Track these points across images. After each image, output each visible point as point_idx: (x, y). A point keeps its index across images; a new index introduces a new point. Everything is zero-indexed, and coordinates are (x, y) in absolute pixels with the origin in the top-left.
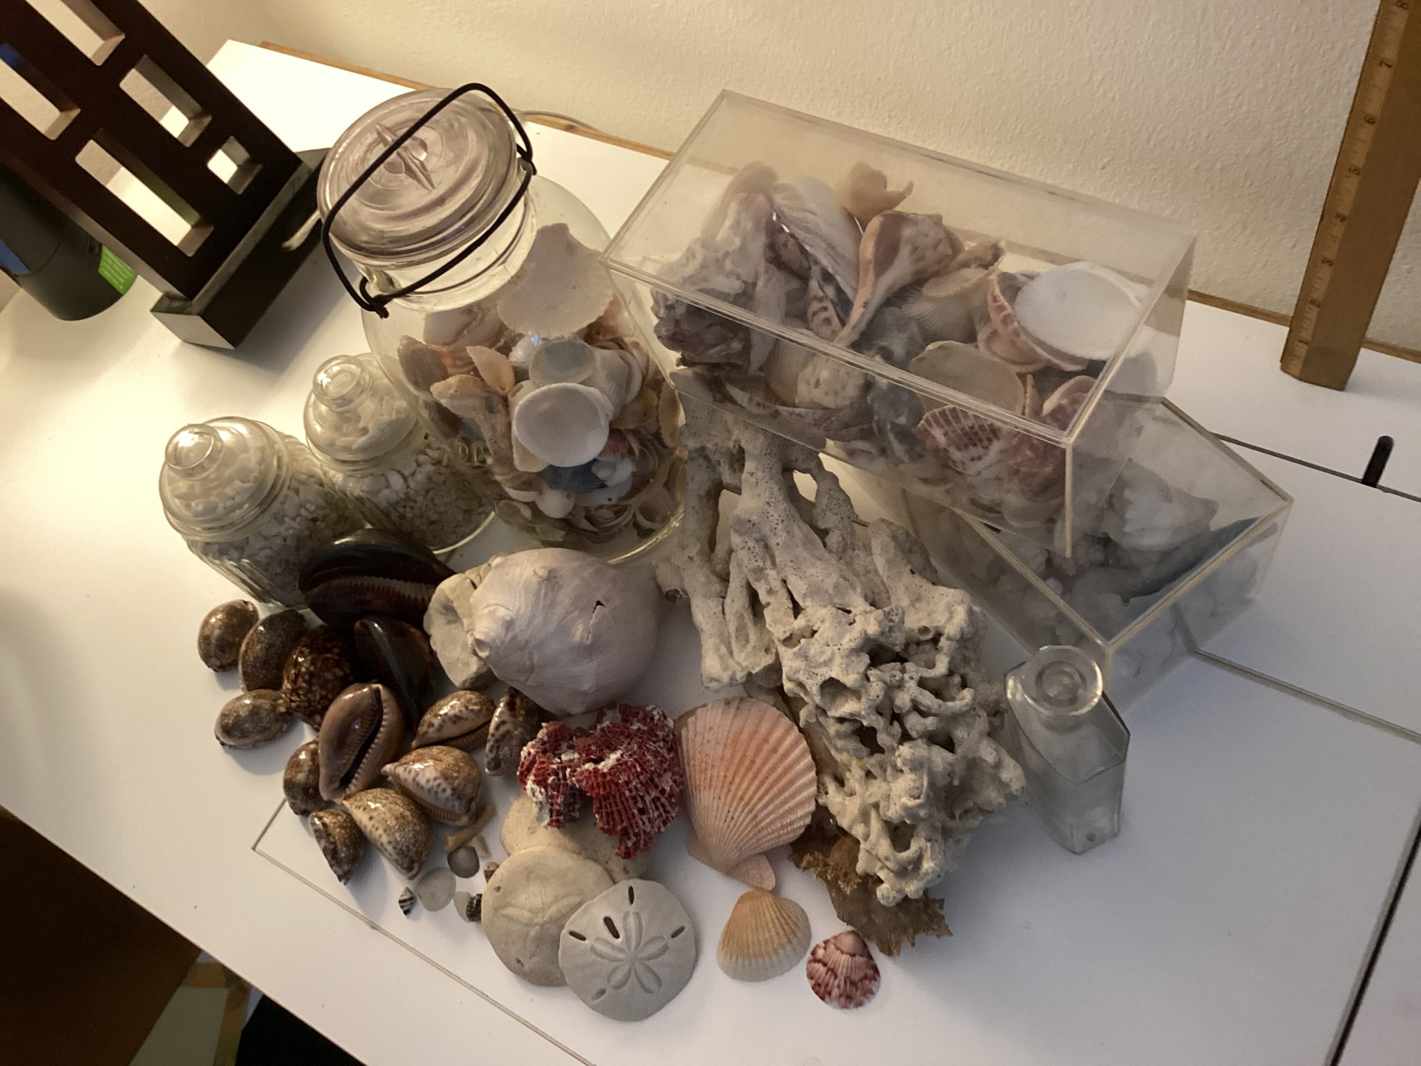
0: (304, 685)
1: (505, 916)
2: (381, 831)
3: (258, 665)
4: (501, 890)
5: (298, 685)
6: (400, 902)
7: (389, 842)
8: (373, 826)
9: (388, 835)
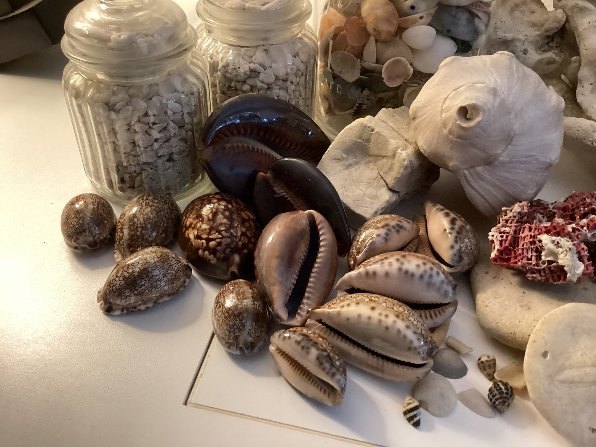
0: (225, 221)
1: (563, 382)
2: (392, 318)
3: (149, 226)
4: (549, 355)
5: (218, 222)
6: (405, 413)
7: (408, 327)
8: (380, 314)
9: (403, 320)
